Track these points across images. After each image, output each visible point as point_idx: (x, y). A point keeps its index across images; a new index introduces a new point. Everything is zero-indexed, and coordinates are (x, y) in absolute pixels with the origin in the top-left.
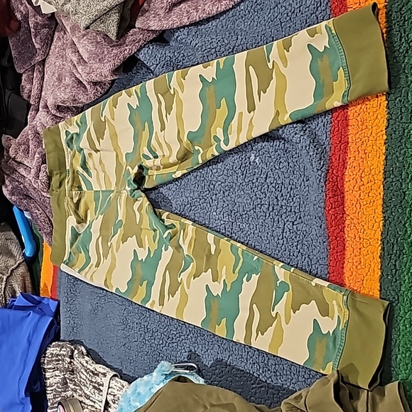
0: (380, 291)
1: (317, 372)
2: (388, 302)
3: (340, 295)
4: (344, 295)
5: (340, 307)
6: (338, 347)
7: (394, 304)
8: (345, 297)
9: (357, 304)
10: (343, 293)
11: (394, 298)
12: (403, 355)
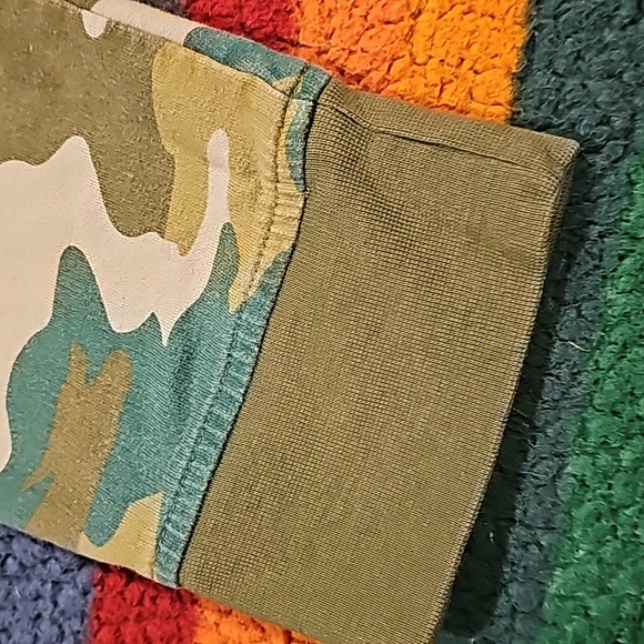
0: (521, 78)
1: (49, 546)
2: (572, 146)
3: (270, 94)
4: (291, 93)
5: (248, 172)
6: (200, 405)
7: (599, 160)
8: (299, 109)
9: (375, 149)
10: (288, 81)
11: (605, 121)
12: (604, 459)
